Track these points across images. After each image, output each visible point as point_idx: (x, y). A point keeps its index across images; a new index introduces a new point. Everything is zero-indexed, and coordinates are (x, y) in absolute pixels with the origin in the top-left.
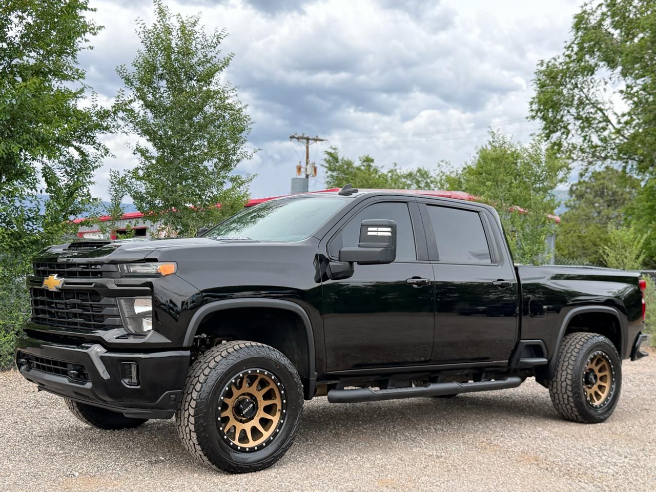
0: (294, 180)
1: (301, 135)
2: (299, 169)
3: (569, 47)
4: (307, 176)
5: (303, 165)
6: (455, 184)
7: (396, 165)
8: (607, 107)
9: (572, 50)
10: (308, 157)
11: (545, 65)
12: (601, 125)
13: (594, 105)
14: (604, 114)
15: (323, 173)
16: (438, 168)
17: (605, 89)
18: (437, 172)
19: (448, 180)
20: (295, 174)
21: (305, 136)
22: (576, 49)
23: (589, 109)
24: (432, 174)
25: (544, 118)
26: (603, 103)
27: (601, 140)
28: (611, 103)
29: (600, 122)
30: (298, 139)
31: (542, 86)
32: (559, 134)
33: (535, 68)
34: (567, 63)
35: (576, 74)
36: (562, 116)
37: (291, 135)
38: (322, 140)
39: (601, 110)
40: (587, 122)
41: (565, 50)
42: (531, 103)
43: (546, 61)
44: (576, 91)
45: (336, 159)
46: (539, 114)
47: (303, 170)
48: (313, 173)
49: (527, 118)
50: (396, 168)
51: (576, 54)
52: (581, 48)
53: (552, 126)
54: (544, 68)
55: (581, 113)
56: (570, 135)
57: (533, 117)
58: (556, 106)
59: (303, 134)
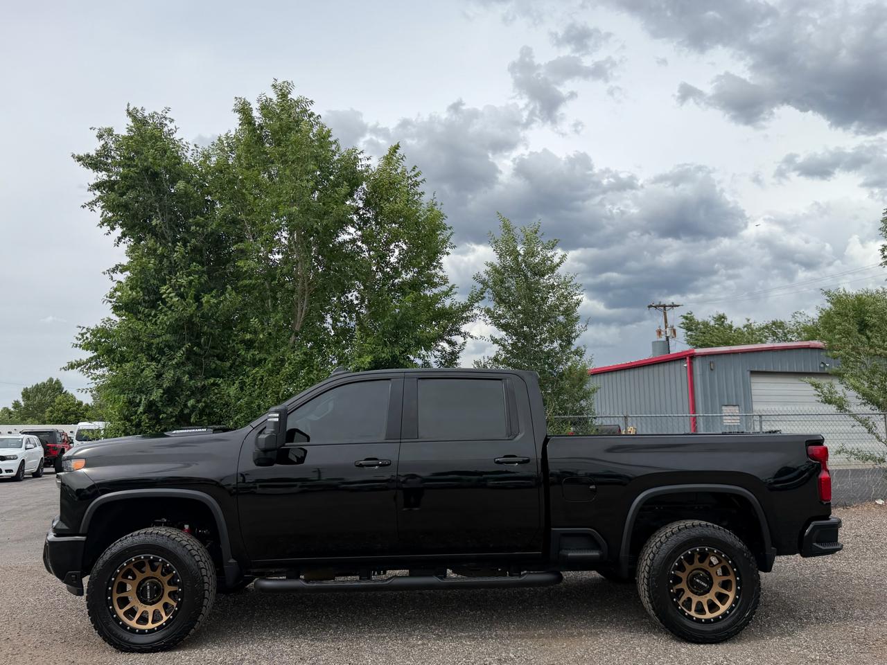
0: (654, 343)
1: (658, 304)
2: (659, 332)
4: (667, 338)
5: (663, 328)
6: (812, 332)
7: (748, 320)
10: (666, 322)
15: (681, 333)
16: (793, 319)
18: (793, 323)
19: (806, 329)
20: (655, 338)
21: (662, 304)
24: (788, 324)
30: (655, 307)
37: (649, 304)
38: (678, 306)
45: (692, 321)
47: (662, 333)
48: (673, 334)
50: (750, 322)
59: (660, 303)
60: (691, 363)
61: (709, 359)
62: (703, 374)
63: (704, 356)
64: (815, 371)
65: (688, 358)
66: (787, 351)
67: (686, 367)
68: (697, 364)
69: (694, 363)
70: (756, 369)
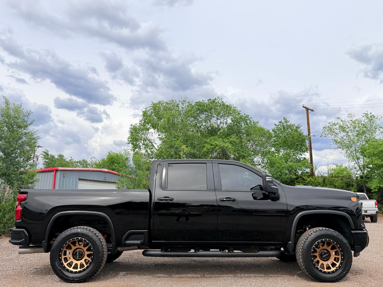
3: (140, 121)
4: (34, 161)
6: (99, 166)
7: (71, 158)
8: (153, 141)
9: (142, 122)
11: (133, 126)
12: (151, 147)
13: (149, 141)
14: (152, 144)
17: (152, 135)
18: (90, 161)
19: (95, 164)
22: (143, 122)
23: (147, 142)
24: (89, 162)
25: (132, 144)
26: (152, 140)
27: (151, 152)
28: (154, 140)
29: (151, 146)
31: (132, 133)
32: (137, 149)
33: (130, 127)
34: (139, 126)
35: (143, 130)
36: (139, 143)
38: (41, 147)
39: (151, 142)
40: (147, 146)
41: (139, 122)
42: (128, 139)
43: (133, 125)
44: (143, 135)
45: (47, 154)
46: (131, 142)
48: (37, 160)
49: (127, 143)
50: (72, 158)
51: (143, 123)
52: (145, 122)
53: (135, 146)
54: (132, 127)
55: (145, 143)
56: (141, 150)
57: (129, 143)
58: (137, 140)
60: (56, 173)
61: (63, 172)
62: (60, 179)
63: (62, 171)
64: (102, 180)
65: (55, 171)
66: (93, 172)
67: (53, 175)
68: (58, 174)
69: (57, 173)
70: (81, 178)
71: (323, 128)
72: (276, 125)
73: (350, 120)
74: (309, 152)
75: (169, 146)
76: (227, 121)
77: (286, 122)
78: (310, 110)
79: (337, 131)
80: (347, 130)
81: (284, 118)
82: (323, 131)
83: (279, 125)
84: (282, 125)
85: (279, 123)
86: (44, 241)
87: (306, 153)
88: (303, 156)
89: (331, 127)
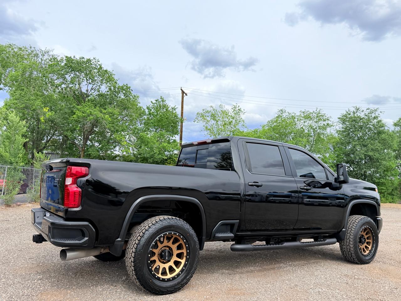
71: (197, 114)
72: (153, 103)
73: (221, 110)
74: (179, 135)
75: (24, 105)
76: (99, 88)
77: (163, 101)
78: (185, 94)
79: (209, 119)
80: (217, 119)
81: (161, 97)
82: (197, 117)
83: (155, 103)
84: (158, 104)
85: (155, 102)
86: (119, 239)
87: (176, 136)
88: (174, 138)
89: (204, 114)
